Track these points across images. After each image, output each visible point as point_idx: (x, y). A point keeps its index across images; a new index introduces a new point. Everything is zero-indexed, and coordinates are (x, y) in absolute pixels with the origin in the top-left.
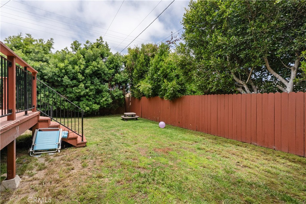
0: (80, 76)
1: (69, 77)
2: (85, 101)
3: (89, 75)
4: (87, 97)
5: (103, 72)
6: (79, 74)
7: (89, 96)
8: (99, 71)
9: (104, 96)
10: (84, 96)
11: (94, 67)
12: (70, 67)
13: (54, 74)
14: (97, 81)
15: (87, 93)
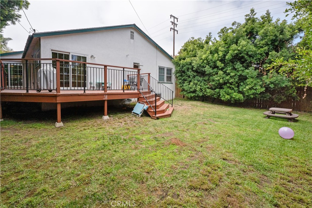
0: (219, 64)
1: (211, 67)
2: (226, 89)
3: (230, 61)
4: (228, 85)
5: (247, 54)
6: (218, 62)
7: (231, 84)
8: (241, 54)
9: (248, 83)
10: (225, 83)
11: (234, 50)
12: (210, 57)
13: (199, 65)
14: (238, 65)
15: (228, 80)
